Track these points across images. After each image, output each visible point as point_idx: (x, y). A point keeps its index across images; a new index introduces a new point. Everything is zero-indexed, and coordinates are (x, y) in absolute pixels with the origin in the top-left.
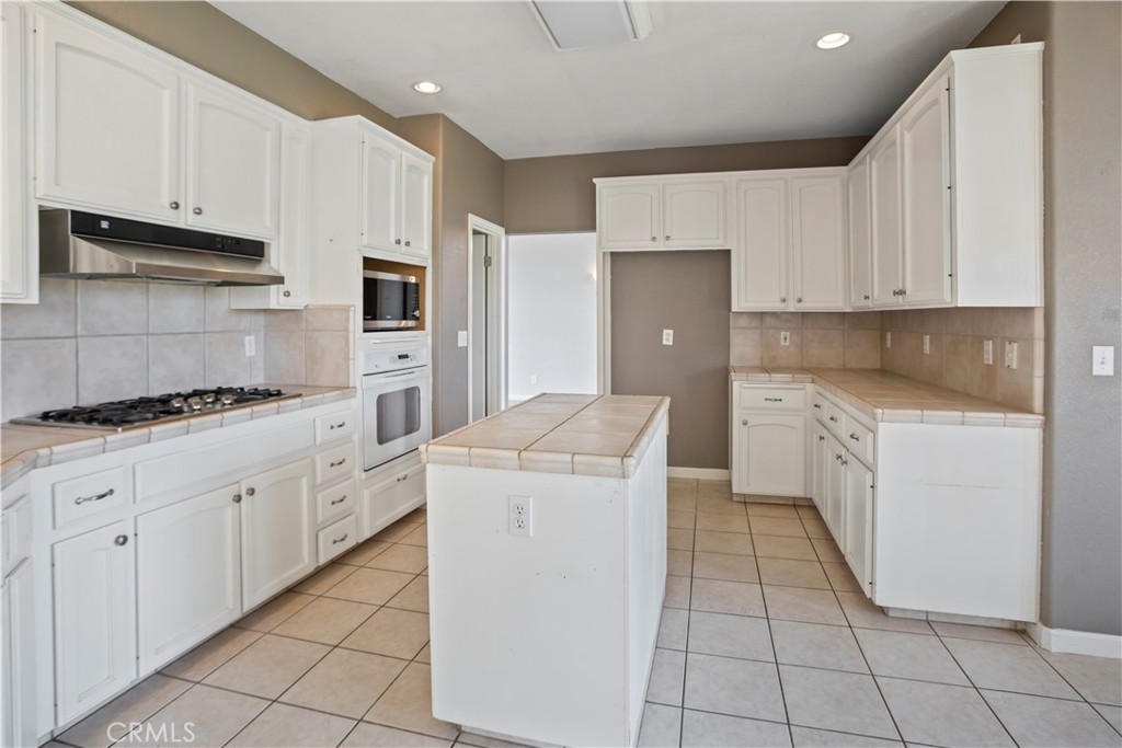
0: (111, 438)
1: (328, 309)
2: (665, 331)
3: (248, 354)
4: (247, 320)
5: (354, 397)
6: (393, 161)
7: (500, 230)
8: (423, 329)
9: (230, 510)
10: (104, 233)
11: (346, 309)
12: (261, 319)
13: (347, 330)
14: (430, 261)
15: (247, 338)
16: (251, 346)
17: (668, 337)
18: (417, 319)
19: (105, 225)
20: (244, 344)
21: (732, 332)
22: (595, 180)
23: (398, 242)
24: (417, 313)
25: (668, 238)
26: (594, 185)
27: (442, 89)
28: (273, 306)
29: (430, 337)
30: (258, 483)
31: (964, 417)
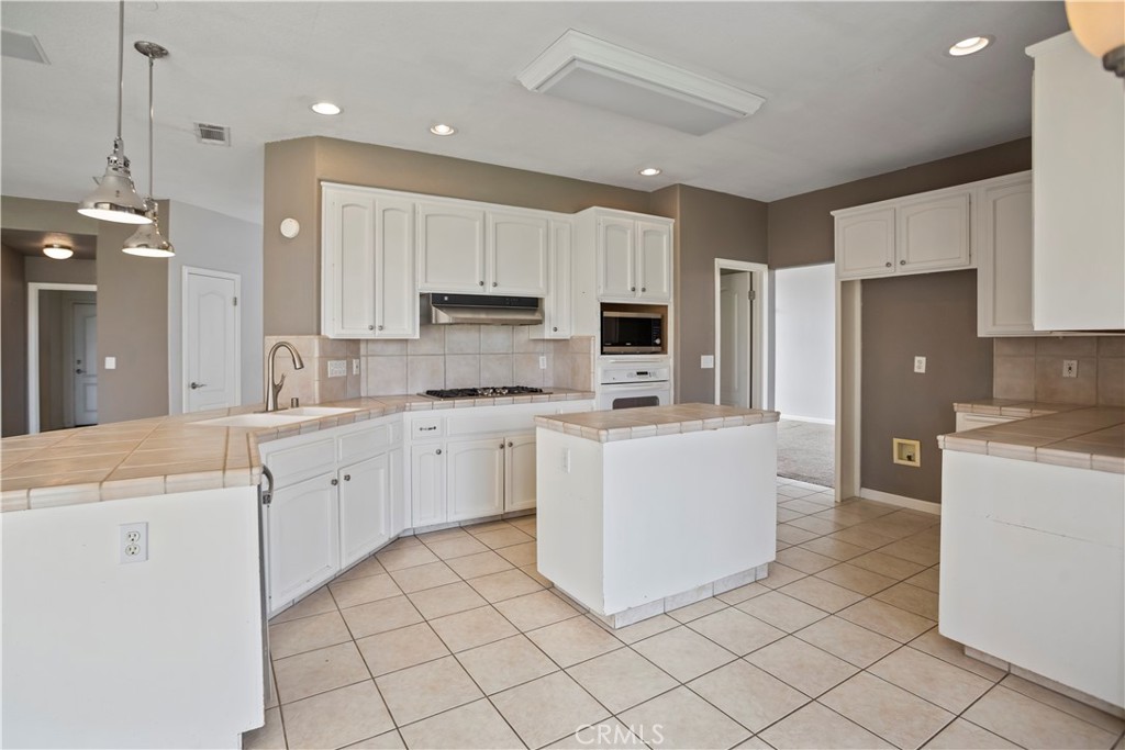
0: (435, 403)
1: (581, 339)
2: (917, 359)
3: (542, 367)
4: (540, 348)
5: (593, 398)
6: (629, 232)
7: (764, 268)
8: (666, 353)
9: (498, 452)
10: (446, 302)
11: (589, 339)
12: (551, 346)
13: (589, 353)
14: (672, 300)
15: (541, 358)
16: (543, 362)
17: (920, 364)
18: (659, 345)
19: (446, 298)
20: (538, 362)
21: (996, 360)
22: (832, 213)
23: (634, 290)
24: (658, 341)
25: (903, 263)
26: (833, 218)
27: (661, 171)
28: (547, 337)
29: (672, 360)
30: (517, 440)
31: (1035, 453)
